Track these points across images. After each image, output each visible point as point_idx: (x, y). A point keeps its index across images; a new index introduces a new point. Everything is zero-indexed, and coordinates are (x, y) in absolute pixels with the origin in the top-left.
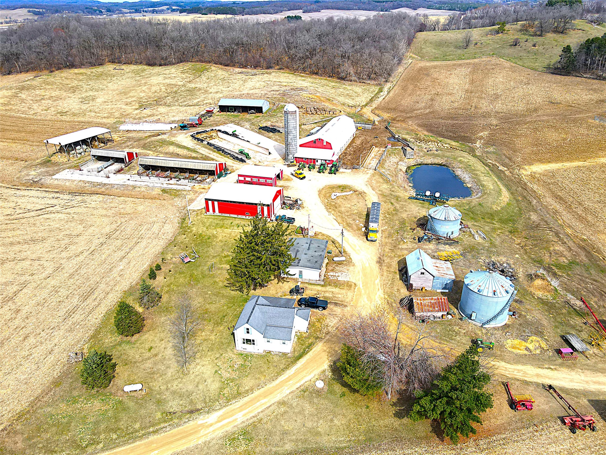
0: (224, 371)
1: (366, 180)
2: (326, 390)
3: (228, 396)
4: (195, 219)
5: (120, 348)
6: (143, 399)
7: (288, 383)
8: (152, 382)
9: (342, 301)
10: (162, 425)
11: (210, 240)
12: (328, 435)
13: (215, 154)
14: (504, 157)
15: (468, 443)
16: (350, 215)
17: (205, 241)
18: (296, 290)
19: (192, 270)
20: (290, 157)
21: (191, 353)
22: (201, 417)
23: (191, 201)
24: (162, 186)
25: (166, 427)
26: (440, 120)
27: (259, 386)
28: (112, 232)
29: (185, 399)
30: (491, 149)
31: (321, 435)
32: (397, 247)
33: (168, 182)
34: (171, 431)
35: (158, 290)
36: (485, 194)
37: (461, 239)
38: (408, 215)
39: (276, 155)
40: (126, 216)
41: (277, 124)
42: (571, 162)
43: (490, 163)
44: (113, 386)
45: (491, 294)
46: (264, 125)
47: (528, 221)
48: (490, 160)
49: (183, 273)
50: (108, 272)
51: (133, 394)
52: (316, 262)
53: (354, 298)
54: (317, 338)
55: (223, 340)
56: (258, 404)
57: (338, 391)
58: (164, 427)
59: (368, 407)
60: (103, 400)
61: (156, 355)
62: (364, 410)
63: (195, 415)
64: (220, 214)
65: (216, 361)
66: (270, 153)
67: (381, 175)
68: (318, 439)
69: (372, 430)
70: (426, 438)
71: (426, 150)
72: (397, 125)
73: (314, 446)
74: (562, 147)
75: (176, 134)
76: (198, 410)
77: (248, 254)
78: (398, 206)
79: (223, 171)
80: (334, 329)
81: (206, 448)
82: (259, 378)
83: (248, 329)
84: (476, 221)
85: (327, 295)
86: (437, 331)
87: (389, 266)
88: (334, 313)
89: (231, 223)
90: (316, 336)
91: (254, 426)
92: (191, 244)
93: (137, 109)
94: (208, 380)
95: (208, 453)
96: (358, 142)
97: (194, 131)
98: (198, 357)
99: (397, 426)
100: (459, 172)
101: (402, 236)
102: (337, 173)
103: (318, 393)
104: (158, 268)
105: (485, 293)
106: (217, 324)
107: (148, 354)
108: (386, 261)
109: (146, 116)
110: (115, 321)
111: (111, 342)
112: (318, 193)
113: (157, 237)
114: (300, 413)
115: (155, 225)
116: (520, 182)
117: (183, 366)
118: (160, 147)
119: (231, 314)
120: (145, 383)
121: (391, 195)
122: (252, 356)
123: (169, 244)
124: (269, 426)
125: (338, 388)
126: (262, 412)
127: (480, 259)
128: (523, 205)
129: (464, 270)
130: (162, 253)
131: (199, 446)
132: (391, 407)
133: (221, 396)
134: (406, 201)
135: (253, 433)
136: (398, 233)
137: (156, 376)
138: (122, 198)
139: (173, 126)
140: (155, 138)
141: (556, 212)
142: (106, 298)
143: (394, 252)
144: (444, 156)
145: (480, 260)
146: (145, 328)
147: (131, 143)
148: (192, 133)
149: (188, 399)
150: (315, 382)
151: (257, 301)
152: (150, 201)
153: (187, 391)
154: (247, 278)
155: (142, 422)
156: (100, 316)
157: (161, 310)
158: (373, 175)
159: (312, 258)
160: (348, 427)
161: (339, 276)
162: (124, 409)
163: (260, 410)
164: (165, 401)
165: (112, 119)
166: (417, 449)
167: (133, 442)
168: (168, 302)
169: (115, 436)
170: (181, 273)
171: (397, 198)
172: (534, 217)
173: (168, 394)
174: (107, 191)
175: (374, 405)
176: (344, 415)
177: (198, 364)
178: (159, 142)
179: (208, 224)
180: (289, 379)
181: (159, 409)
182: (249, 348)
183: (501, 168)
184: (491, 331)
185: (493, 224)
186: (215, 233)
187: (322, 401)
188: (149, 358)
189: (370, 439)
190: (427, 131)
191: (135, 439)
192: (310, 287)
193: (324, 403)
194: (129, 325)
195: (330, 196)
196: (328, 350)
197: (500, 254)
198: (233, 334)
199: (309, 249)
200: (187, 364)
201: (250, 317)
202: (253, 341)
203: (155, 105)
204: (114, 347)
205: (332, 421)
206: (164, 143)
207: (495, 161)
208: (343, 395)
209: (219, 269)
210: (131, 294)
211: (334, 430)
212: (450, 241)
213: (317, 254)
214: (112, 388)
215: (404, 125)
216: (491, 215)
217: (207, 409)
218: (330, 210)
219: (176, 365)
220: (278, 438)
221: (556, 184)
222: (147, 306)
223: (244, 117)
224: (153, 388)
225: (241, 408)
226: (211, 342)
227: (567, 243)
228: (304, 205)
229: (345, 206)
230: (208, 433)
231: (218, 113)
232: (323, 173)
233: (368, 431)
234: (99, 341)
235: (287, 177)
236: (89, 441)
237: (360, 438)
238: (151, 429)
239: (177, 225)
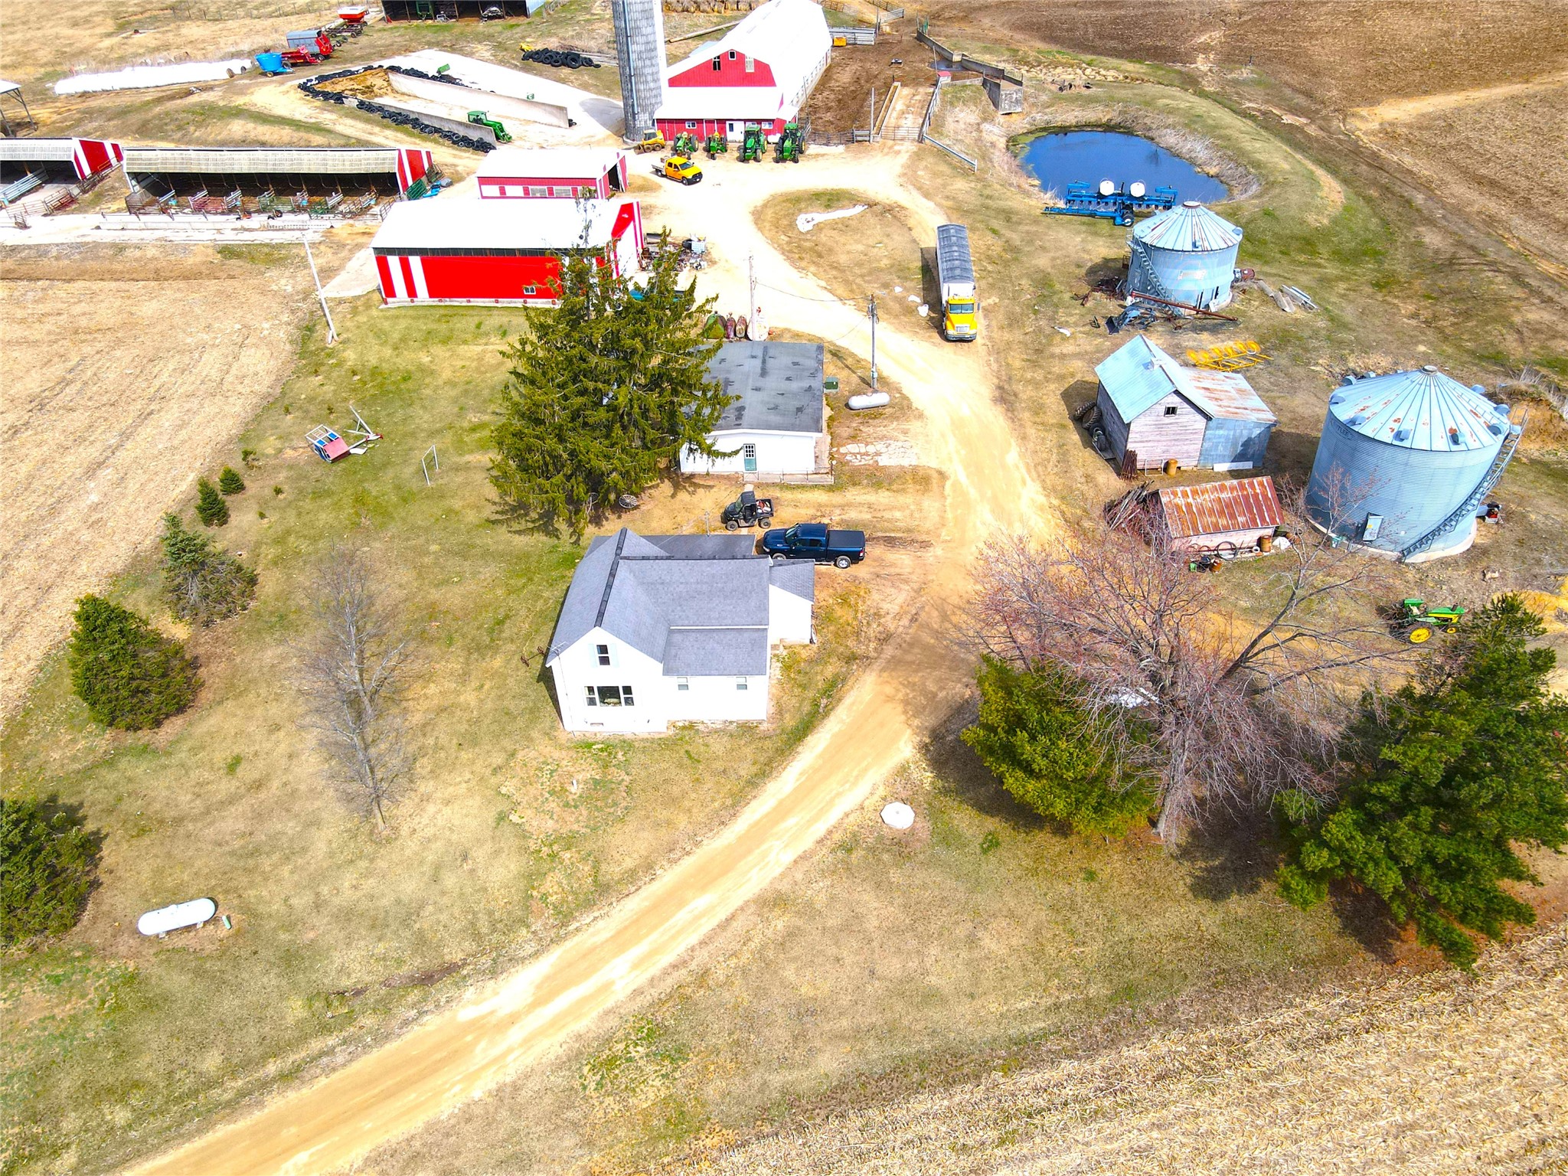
0: (529, 813)
1: (899, 170)
2: (924, 835)
3: (563, 901)
4: (348, 324)
5: (111, 777)
6: (223, 953)
7: (782, 826)
8: (252, 885)
9: (909, 531)
10: (316, 1045)
11: (410, 385)
12: (972, 996)
13: (388, 133)
14: (1288, 92)
15: (1486, 956)
16: (870, 273)
17: (392, 388)
18: (746, 510)
19: (361, 481)
20: (643, 120)
21: (395, 762)
22: (469, 993)
23: (328, 273)
24: (218, 237)
25: (330, 1052)
26: (1073, 11)
27: (672, 851)
28: (52, 389)
29: (395, 932)
30: (1245, 73)
31: (944, 1001)
32: (1047, 353)
33: (239, 224)
34: (356, 1066)
35: (244, 556)
36: (1273, 184)
37: (1244, 314)
38: (1054, 259)
39: (590, 127)
40: (99, 336)
41: (577, 43)
42: (1487, 87)
43: (1254, 109)
44: (94, 920)
45: (1442, 443)
46: (539, 47)
47: (1419, 250)
48: (1250, 101)
49: (329, 493)
50: (42, 518)
51: (179, 942)
52: (799, 410)
53: (949, 515)
54: (851, 659)
55: (511, 705)
56: (682, 916)
57: (969, 833)
58: (322, 1054)
59: (1091, 876)
60: (57, 980)
61: (258, 785)
62: (1080, 886)
63: (442, 991)
64: (435, 301)
65: (494, 780)
66: (571, 123)
67: (944, 154)
68: (936, 1015)
69: (1130, 956)
70: (1331, 957)
71: (1055, 88)
72: (949, 31)
73: (927, 1046)
74: (1445, 51)
75: (248, 86)
76: (450, 969)
77: (561, 386)
78: (1016, 238)
79: (424, 179)
80: (905, 622)
81: (504, 1113)
82: (669, 823)
83: (603, 649)
84: (1266, 263)
85: (853, 515)
86: (1253, 593)
87: (1038, 409)
88: (893, 571)
89: (478, 326)
90: (848, 653)
91: (680, 997)
92: (345, 400)
93: (109, 35)
94: (473, 853)
95: (517, 1132)
96: (845, 77)
97: (310, 74)
98: (424, 772)
99: (1215, 931)
100: (1170, 139)
101: (1052, 319)
102: (801, 158)
103: (900, 846)
104: (233, 483)
105: (1421, 442)
106: (479, 649)
107: (225, 786)
108: (1023, 396)
109: (141, 51)
110: (75, 676)
111: (74, 759)
112: (751, 218)
113: (217, 390)
114: (846, 928)
115: (205, 356)
116: (1356, 151)
117: (370, 812)
118: (199, 125)
119: (523, 612)
120: (227, 892)
121: (987, 208)
122: (627, 745)
123: (266, 409)
124: (740, 993)
125: (968, 822)
126: (703, 943)
127: (1316, 364)
128: (1390, 208)
129: (1279, 402)
130: (243, 438)
131: (478, 1111)
132: (1174, 863)
133: (535, 905)
134: (1036, 222)
135: (685, 1026)
136: (1036, 312)
137: (266, 863)
138: (80, 284)
139: (236, 65)
140: (179, 101)
141: (1491, 221)
142: (43, 606)
143: (1040, 367)
144: (1112, 98)
145: (1318, 368)
146: (205, 696)
147: (95, 124)
148: (301, 81)
149: (408, 934)
150: (879, 811)
151: (620, 548)
152: (182, 284)
153: (398, 902)
154: (569, 478)
155: (229, 1046)
156: (23, 671)
157: (259, 625)
158: (917, 156)
159: (780, 400)
160: (1038, 955)
161: (878, 454)
162: (149, 1005)
163: (693, 939)
164: (316, 951)
165: (30, 69)
166: (1310, 1006)
167: (200, 1131)
168: (285, 596)
169: (120, 1116)
170: (318, 495)
171: (1008, 216)
172: (1432, 239)
173: (321, 922)
174: (23, 268)
175: (1113, 865)
176: (1011, 915)
177: (426, 799)
178: (193, 113)
179: (396, 336)
180: (782, 811)
181: (295, 986)
182: (614, 720)
183: (1288, 119)
184: (1434, 573)
185: (1319, 266)
186: (426, 360)
187: (920, 876)
188: (232, 800)
189: (1129, 992)
190: (1044, 39)
191: (209, 1116)
192: (788, 495)
193: (931, 882)
194: (135, 684)
195: (792, 225)
196: (900, 696)
197: (1370, 347)
198: (546, 677)
199: (764, 373)
200: (384, 802)
201: (604, 602)
202: (628, 690)
203: (167, 21)
204: (88, 772)
205: (972, 941)
206: (209, 113)
207: (1267, 102)
208: (991, 844)
209: (457, 469)
210: (138, 582)
211: (990, 973)
212: (1209, 321)
213: (795, 386)
214: (91, 928)
215: (969, 30)
216: (1308, 243)
217: (485, 961)
218: (803, 264)
219: (341, 810)
220: (784, 1035)
221: (1464, 146)
222: (203, 616)
223: (469, 29)
224: (261, 909)
225: (621, 941)
226: (466, 716)
227: (1556, 298)
228: (715, 254)
229: (849, 249)
230: (504, 1055)
231: (381, 25)
232: (756, 160)
233: (1118, 962)
234: (26, 758)
235: (640, 182)
236: (18, 1148)
237: (1092, 992)
238: (272, 1068)
239: (288, 347)
